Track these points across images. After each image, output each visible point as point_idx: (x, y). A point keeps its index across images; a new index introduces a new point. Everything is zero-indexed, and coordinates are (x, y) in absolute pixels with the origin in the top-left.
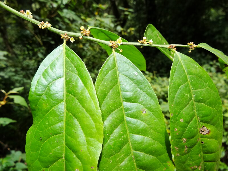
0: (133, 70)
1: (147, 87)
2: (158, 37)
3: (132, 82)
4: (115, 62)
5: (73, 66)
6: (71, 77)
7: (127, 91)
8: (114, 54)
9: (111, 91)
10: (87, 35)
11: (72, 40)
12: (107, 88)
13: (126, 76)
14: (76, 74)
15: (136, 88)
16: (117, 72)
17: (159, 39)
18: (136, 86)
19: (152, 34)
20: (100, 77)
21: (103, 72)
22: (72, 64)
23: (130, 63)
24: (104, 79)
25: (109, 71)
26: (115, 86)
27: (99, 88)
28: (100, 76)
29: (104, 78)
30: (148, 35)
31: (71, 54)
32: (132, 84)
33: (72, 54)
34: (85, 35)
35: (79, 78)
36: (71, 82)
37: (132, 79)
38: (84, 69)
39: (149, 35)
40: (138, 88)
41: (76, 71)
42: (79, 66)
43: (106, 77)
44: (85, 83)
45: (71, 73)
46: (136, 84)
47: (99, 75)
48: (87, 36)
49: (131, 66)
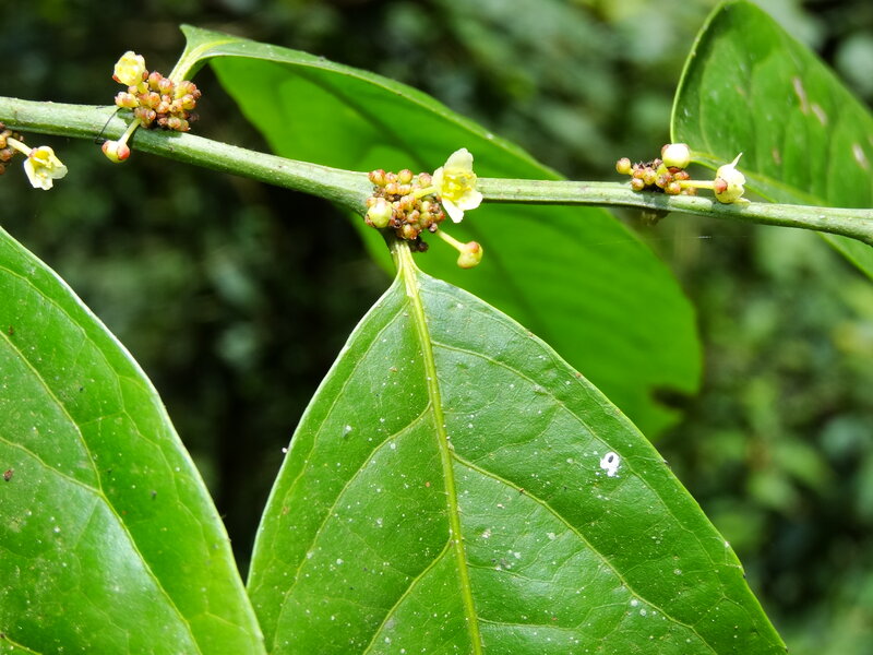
0: (584, 431)
1: (705, 578)
2: (796, 101)
3: (571, 534)
4: (420, 361)
5: (58, 407)
6: (41, 507)
7: (535, 618)
8: (411, 292)
9: (389, 622)
10: (172, 122)
11: (39, 167)
12: (353, 603)
13: (521, 480)
14: (81, 476)
15: (614, 583)
16: (436, 452)
17: (807, 123)
18: (606, 567)
19: (746, 85)
20: (295, 506)
21: (318, 462)
22: (43, 388)
23: (552, 365)
24: (326, 524)
25: (369, 451)
26: (428, 574)
27: (286, 610)
28: (288, 499)
29: (323, 516)
30: (710, 102)
31: (32, 299)
32: (578, 557)
33: (41, 298)
34: (153, 126)
35: (109, 512)
36: (46, 547)
37: (577, 512)
38: (153, 438)
39: (715, 95)
40: (624, 588)
41: (85, 452)
42: (111, 410)
43: (339, 503)
44: (162, 560)
45: (41, 465)
46: (607, 548)
47: (281, 493)
48: (175, 131)
49: (562, 398)
